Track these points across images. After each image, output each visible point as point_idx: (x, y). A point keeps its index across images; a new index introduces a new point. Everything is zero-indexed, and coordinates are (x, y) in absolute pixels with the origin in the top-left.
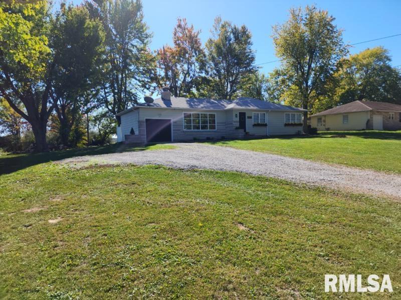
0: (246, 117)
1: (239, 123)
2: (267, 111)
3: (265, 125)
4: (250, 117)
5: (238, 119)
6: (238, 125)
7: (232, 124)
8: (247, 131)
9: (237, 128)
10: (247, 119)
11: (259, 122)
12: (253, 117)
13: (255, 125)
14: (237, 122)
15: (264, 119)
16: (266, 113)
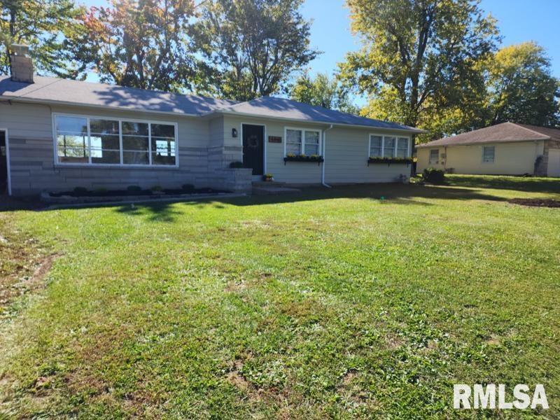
0: (266, 139)
1: (242, 153)
2: (325, 128)
3: (319, 160)
4: (277, 140)
5: (240, 141)
6: (239, 156)
7: (221, 152)
8: (266, 172)
9: (235, 165)
10: (266, 144)
11: (303, 153)
12: (285, 140)
13: (288, 159)
14: (235, 148)
15: (317, 146)
16: (320, 131)
